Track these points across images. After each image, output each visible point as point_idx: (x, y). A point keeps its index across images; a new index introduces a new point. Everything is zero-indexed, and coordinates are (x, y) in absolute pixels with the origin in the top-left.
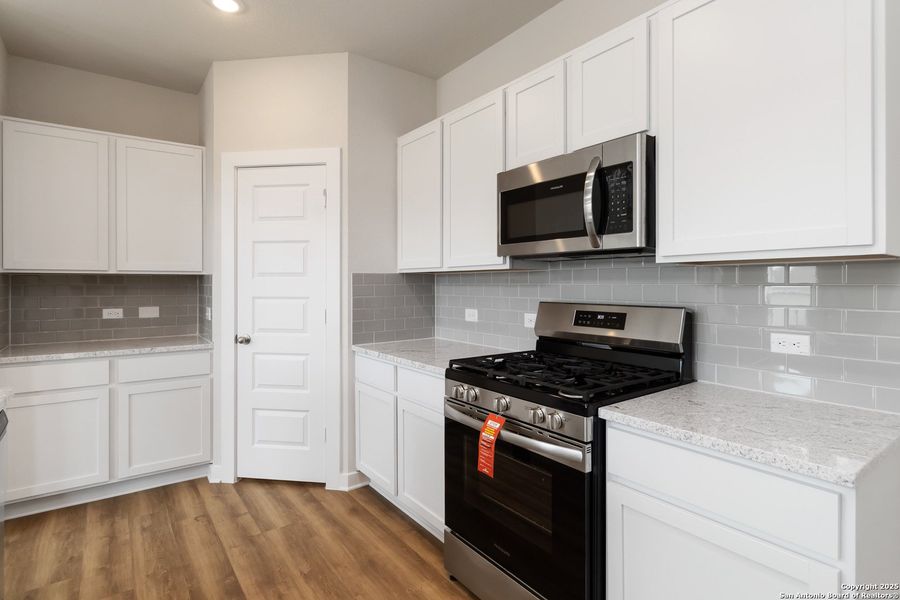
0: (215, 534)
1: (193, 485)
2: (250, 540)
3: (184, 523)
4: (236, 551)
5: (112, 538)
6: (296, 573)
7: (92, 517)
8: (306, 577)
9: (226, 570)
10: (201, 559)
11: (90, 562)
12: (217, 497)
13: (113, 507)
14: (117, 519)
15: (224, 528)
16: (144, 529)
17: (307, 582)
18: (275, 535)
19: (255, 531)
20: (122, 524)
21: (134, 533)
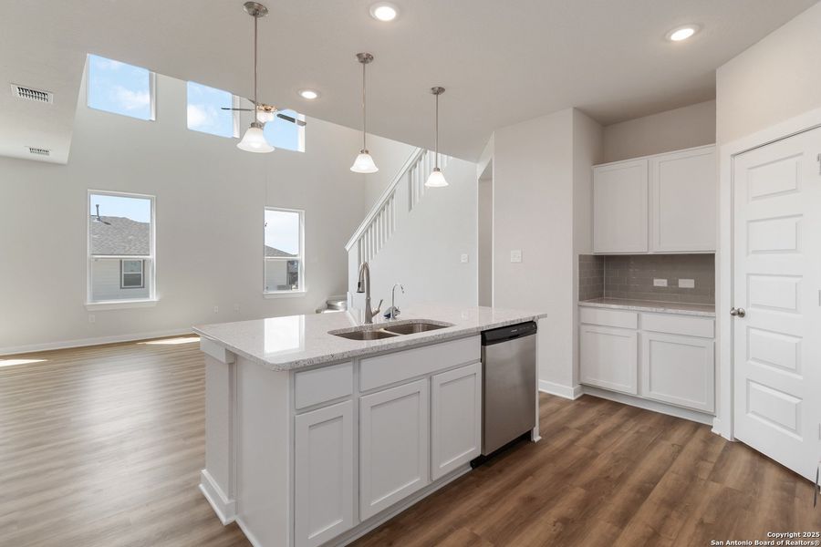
0: (674, 459)
1: (698, 426)
2: (692, 476)
3: (663, 442)
4: (674, 475)
5: (619, 426)
6: (698, 515)
7: (622, 412)
8: (701, 523)
9: (654, 480)
10: (649, 464)
11: (597, 431)
12: (705, 442)
13: (637, 413)
14: (632, 420)
15: (684, 460)
16: (637, 432)
17: (697, 526)
18: (715, 488)
19: (704, 475)
20: (631, 423)
21: (631, 431)
